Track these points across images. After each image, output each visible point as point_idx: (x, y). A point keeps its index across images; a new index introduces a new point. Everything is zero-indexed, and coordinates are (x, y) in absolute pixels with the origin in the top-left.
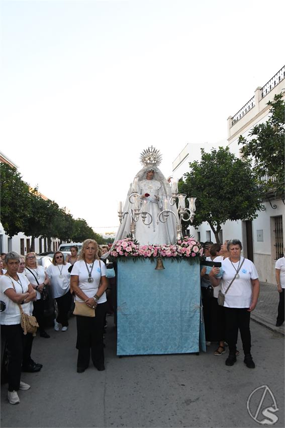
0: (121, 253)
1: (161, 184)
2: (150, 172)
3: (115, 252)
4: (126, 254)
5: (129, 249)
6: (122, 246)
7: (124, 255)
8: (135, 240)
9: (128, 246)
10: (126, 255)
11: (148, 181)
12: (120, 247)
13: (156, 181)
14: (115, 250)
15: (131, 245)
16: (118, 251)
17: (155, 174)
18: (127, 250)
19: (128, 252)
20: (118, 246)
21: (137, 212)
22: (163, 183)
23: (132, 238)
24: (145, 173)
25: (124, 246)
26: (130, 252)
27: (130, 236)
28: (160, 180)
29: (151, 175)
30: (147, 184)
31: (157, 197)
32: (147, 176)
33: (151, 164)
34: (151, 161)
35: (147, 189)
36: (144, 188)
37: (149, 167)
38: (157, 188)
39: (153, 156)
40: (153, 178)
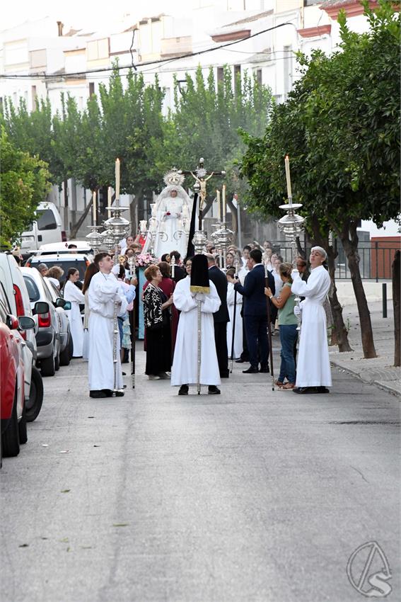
0: (141, 264)
2: (173, 191)
4: (145, 265)
5: (147, 261)
9: (147, 259)
11: (172, 199)
15: (149, 258)
17: (178, 193)
19: (147, 264)
21: (154, 233)
24: (169, 191)
25: (143, 259)
27: (149, 251)
28: (183, 197)
29: (174, 194)
30: (171, 201)
31: (178, 215)
32: (171, 195)
33: (174, 184)
34: (173, 182)
35: (171, 206)
36: (167, 206)
37: (172, 187)
38: (179, 206)
39: (176, 176)
40: (176, 196)
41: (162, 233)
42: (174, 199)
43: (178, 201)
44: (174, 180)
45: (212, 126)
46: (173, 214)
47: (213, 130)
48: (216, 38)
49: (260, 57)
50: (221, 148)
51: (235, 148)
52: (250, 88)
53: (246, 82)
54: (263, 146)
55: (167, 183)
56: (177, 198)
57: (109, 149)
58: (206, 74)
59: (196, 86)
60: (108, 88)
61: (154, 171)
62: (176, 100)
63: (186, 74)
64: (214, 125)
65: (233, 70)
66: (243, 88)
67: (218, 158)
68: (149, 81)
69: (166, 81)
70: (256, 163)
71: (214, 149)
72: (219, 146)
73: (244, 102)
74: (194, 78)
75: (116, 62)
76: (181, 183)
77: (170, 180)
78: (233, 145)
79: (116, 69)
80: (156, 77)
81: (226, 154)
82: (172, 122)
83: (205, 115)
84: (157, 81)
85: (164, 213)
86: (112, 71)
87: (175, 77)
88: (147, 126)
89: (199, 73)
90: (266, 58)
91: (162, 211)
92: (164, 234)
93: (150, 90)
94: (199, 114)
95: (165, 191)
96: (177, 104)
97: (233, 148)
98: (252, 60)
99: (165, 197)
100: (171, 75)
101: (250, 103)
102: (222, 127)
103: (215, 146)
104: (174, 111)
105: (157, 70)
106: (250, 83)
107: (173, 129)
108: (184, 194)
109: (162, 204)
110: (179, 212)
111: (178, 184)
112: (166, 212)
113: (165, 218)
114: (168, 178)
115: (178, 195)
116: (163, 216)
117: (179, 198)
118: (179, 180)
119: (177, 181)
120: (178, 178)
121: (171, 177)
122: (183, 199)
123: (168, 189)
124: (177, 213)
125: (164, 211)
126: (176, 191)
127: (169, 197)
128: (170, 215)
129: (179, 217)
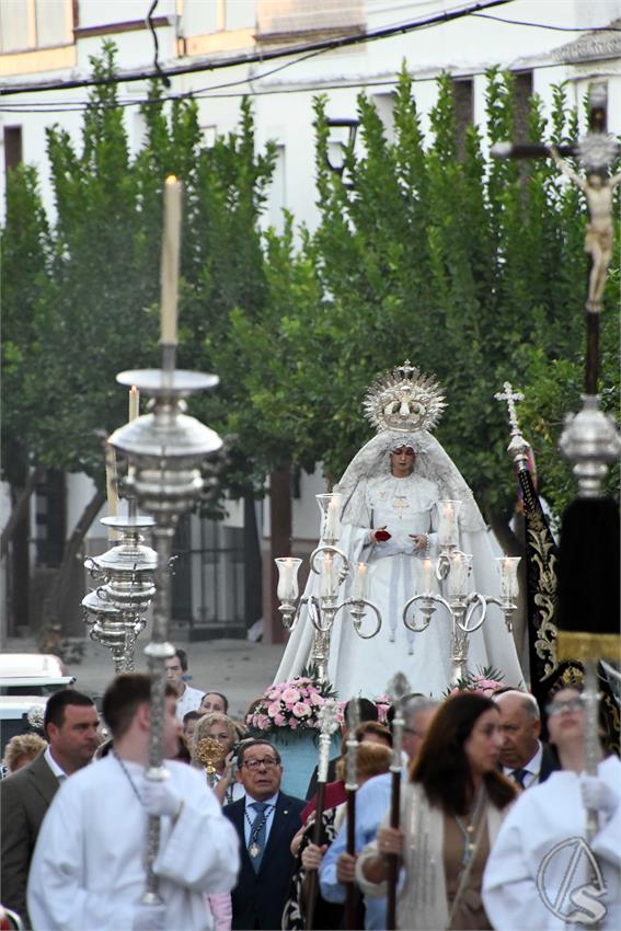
0: (280, 720)
1: (440, 489)
2: (399, 452)
3: (265, 717)
4: (293, 724)
5: (301, 710)
6: (282, 702)
7: (289, 726)
8: (323, 686)
9: (302, 700)
10: (294, 727)
11: (394, 480)
12: (278, 703)
13: (425, 481)
14: (265, 712)
15: (308, 697)
16: (271, 715)
17: (419, 459)
18: (296, 712)
19: (299, 719)
20: (273, 701)
21: (329, 605)
22: (447, 486)
23: (317, 677)
24: (383, 453)
25: (288, 701)
26: (306, 717)
27: (310, 671)
29: (404, 462)
30: (391, 490)
31: (417, 541)
32: (392, 465)
33: (403, 425)
34: (401, 417)
35: (391, 509)
36: (377, 507)
37: (397, 435)
38: (424, 508)
39: (412, 397)
40: (411, 470)
41: (361, 604)
42: (401, 482)
43: (419, 492)
44: (405, 410)
45: (447, 273)
46: (400, 539)
47: (449, 283)
49: (601, 45)
50: (475, 344)
51: (523, 347)
53: (560, 125)
55: (377, 421)
56: (414, 476)
57: (83, 347)
60: (78, 146)
61: (241, 421)
63: (361, 99)
64: (454, 270)
67: (463, 378)
71: (453, 350)
72: (469, 339)
75: (104, 58)
76: (428, 423)
77: (389, 409)
78: (516, 337)
79: (106, 81)
80: (245, 107)
81: (493, 365)
83: (423, 235)
84: (248, 122)
85: (363, 534)
86: (91, 88)
87: (319, 108)
88: (213, 270)
89: (402, 95)
91: (358, 525)
92: (367, 609)
94: (402, 232)
95: (368, 452)
96: (325, 197)
97: (515, 346)
98: (574, 55)
99: (369, 476)
102: (478, 276)
103: (457, 339)
107: (307, 281)
108: (442, 463)
109: (356, 502)
110: (422, 532)
111: (420, 423)
112: (372, 527)
113: (368, 550)
114: (381, 402)
115: (418, 467)
116: (361, 544)
117: (424, 477)
118: (422, 408)
119: (417, 413)
120: (420, 401)
121: (392, 397)
122: (439, 482)
123: (381, 446)
124: (413, 533)
125: (363, 527)
126: (410, 452)
127: (385, 472)
128: (388, 541)
129: (421, 548)
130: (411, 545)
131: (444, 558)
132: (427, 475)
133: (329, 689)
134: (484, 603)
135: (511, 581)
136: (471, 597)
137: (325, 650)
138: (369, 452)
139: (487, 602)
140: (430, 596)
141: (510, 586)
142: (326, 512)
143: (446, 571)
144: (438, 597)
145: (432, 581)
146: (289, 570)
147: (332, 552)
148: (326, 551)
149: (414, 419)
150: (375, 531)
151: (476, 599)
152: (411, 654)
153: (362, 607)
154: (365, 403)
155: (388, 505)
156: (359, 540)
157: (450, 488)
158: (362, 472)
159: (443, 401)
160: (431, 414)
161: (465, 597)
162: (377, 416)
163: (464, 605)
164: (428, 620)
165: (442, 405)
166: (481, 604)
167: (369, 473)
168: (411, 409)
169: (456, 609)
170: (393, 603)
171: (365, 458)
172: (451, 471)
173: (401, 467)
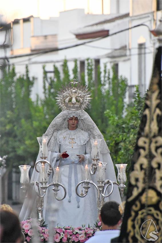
1: (89, 135)
2: (71, 119)
4: (28, 239)
5: (32, 233)
7: (26, 240)
8: (41, 222)
10: (28, 241)
11: (69, 132)
13: (83, 132)
17: (80, 122)
19: (31, 237)
22: (93, 134)
24: (65, 119)
28: (88, 130)
29: (74, 123)
30: (68, 136)
31: (80, 158)
32: (68, 125)
33: (73, 107)
34: (72, 104)
35: (68, 144)
36: (62, 143)
37: (70, 112)
38: (82, 143)
39: (77, 95)
40: (77, 127)
41: (57, 185)
42: (72, 132)
44: (74, 100)
46: (73, 157)
48: (80, 36)
49: (117, 53)
52: (109, 78)
54: (128, 127)
55: (62, 105)
56: (78, 129)
58: (71, 66)
59: (62, 76)
62: (44, 87)
63: (54, 66)
65: (94, 63)
66: (102, 79)
68: (20, 71)
69: (36, 72)
70: (121, 142)
73: (103, 91)
74: (60, 69)
76: (84, 106)
80: (27, 67)
82: (40, 106)
84: (27, 71)
87: (44, 68)
89: (65, 65)
90: (123, 54)
91: (54, 152)
92: (60, 188)
93: (21, 80)
96: (45, 91)
98: (110, 55)
100: (40, 66)
101: (109, 91)
104: (42, 96)
105: (27, 63)
106: (109, 75)
108: (90, 124)
109: (53, 141)
110: (82, 154)
111: (80, 107)
112: (60, 152)
113: (58, 162)
114: (63, 97)
115: (80, 125)
116: (56, 159)
117: (82, 130)
118: (81, 99)
119: (79, 102)
120: (80, 97)
121: (68, 95)
122: (89, 132)
123: (63, 116)
124: (78, 154)
125: (56, 152)
126: (76, 119)
127: (65, 128)
128: (68, 158)
129: (82, 161)
130: (77, 159)
131: (94, 165)
132: (84, 129)
133: (44, 223)
134: (112, 184)
135: (123, 175)
136: (106, 181)
137: (42, 206)
138: (58, 119)
139: (114, 184)
140: (88, 181)
141: (123, 177)
142: (41, 145)
143: (95, 170)
144: (91, 182)
145: (88, 175)
146: (25, 171)
147: (45, 163)
148: (41, 162)
149: (78, 105)
150: (62, 154)
151: (108, 182)
152: (78, 207)
153: (58, 186)
154: (56, 98)
155: (67, 142)
156: (55, 157)
157: (94, 135)
158: (55, 128)
159: (90, 97)
160: (85, 102)
161: (104, 181)
162: (62, 103)
163: (103, 185)
164: (87, 192)
165: (89, 98)
166: (111, 185)
167: (58, 129)
168: (77, 100)
169: (99, 187)
170: (70, 185)
171: (56, 122)
172: (94, 127)
173: (73, 126)
